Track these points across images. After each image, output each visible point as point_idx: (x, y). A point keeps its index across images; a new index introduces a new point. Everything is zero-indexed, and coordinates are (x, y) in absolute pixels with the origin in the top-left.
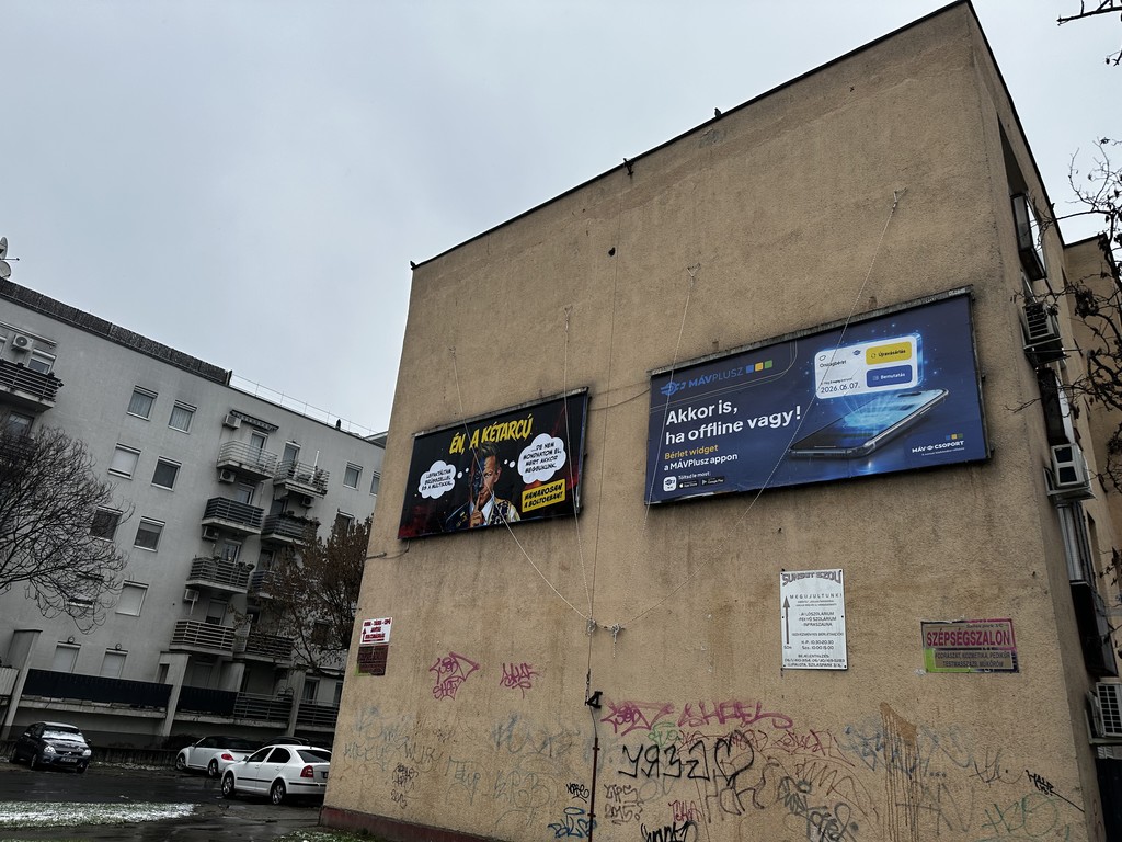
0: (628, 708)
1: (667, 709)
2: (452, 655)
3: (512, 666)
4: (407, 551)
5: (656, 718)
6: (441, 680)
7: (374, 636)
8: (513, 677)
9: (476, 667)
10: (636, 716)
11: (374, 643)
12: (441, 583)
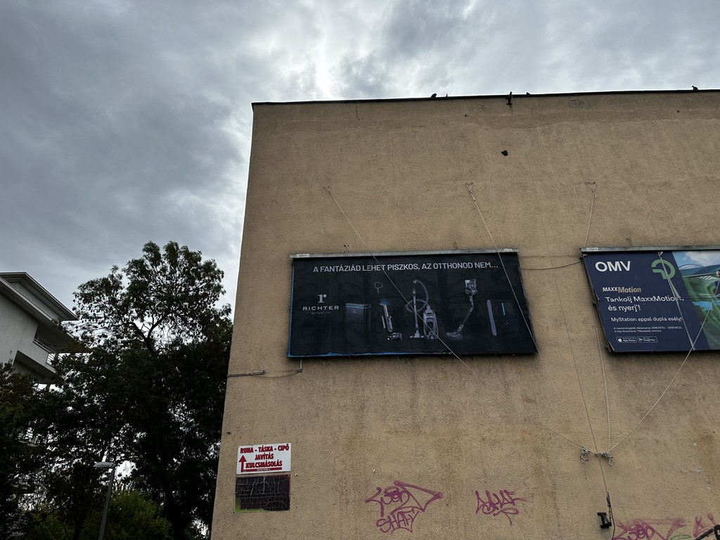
0: (638, 526)
1: (679, 523)
2: (398, 483)
3: (487, 493)
4: (300, 371)
5: (671, 531)
6: (387, 511)
7: (263, 465)
8: (492, 504)
9: (437, 496)
10: (649, 532)
11: (261, 472)
12: (362, 408)
